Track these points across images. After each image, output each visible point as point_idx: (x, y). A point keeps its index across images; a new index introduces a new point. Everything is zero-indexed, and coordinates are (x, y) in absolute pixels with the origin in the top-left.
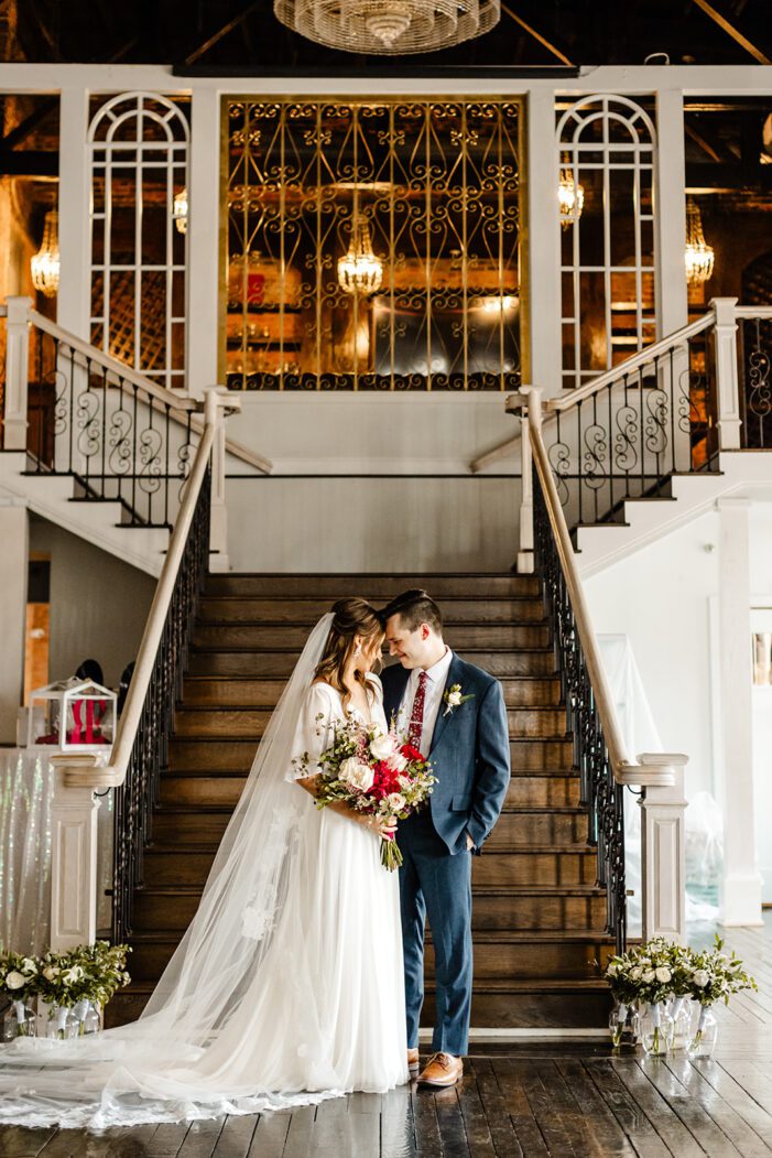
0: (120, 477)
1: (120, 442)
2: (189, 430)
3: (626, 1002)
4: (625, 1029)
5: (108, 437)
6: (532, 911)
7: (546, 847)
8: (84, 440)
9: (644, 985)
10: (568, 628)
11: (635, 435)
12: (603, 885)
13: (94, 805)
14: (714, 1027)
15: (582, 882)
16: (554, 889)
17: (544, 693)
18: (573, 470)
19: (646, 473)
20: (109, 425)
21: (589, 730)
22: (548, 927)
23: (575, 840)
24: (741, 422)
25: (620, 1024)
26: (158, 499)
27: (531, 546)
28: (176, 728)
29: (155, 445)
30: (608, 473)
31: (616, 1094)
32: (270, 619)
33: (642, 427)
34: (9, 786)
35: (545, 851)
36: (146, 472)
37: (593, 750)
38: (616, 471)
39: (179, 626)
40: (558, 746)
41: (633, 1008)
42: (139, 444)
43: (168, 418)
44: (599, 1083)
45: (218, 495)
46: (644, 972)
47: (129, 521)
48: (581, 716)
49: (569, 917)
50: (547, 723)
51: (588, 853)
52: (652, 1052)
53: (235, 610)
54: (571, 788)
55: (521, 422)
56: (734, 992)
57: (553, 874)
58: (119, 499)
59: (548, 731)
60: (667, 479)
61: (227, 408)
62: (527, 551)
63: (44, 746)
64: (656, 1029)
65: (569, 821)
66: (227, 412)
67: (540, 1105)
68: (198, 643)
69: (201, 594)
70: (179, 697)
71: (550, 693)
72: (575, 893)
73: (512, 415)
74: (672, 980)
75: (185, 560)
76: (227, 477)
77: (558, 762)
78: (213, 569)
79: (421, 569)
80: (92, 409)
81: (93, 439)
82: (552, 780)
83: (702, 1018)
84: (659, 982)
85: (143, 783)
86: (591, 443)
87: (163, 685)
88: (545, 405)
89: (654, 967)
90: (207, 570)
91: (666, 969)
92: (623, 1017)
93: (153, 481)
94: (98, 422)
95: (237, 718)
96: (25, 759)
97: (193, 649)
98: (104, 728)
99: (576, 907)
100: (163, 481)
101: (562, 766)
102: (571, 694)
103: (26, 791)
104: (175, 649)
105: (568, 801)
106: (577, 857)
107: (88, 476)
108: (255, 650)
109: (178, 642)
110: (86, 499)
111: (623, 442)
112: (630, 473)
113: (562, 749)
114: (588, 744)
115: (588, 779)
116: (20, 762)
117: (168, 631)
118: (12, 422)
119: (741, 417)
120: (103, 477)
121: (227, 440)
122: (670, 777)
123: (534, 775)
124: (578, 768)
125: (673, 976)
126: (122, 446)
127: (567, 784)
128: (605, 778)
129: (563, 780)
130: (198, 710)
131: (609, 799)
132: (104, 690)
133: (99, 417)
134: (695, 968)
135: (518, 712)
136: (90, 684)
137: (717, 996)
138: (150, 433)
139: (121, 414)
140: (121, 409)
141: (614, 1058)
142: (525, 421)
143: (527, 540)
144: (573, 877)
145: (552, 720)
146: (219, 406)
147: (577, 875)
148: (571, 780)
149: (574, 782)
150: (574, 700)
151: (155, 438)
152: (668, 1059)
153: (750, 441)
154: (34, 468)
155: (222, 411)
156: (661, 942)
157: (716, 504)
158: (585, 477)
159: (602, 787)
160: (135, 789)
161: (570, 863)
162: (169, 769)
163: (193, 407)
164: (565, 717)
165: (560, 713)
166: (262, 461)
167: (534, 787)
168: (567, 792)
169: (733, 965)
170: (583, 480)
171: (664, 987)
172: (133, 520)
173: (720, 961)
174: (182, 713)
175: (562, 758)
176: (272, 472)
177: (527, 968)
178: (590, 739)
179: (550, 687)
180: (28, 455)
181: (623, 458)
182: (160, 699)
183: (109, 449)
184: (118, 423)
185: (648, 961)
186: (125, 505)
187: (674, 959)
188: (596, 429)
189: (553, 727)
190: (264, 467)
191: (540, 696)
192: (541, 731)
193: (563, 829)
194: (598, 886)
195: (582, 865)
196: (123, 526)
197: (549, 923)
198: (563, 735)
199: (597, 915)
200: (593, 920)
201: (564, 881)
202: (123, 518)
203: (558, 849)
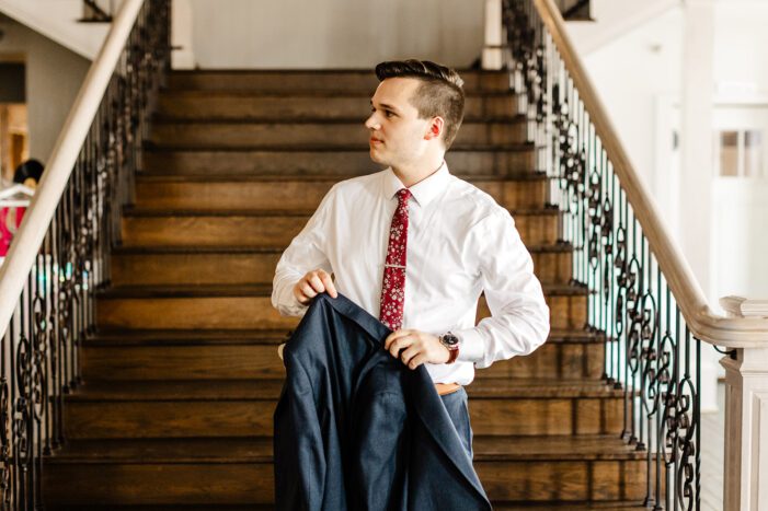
6: (551, 477)
7: (555, 390)
15: (603, 432)
16: (571, 447)
22: (571, 498)
23: (586, 374)
27: (498, 42)
28: (124, 235)
35: (556, 394)
39: (124, 121)
40: (553, 256)
47: (91, 14)
49: (597, 486)
50: (537, 228)
51: (612, 397)
54: (574, 307)
57: (567, 420)
59: (536, 239)
62: (493, 47)
65: (579, 352)
68: (157, 140)
69: (161, 89)
71: (534, 195)
72: (605, 457)
77: (552, 274)
78: (176, 65)
90: (169, 65)
95: (192, 224)
97: (150, 147)
99: (606, 473)
101: (558, 279)
105: (571, 323)
106: (596, 402)
108: (215, 148)
113: (557, 260)
127: (570, 303)
129: (565, 299)
143: (494, 33)
144: (592, 425)
145: (541, 225)
147: (597, 422)
148: (574, 299)
149: (579, 301)
161: (590, 410)
162: (113, 285)
165: (549, 218)
168: (569, 311)
172: (95, 15)
174: (130, 219)
175: (557, 271)
179: (534, 189)
186: (86, 0)
189: (541, 233)
193: (573, 360)
194: (630, 443)
195: (602, 412)
196: (85, 20)
197: (574, 493)
198: (553, 243)
199: (632, 484)
200: (627, 491)
201: (582, 430)
202: (85, 11)
203: (574, 391)
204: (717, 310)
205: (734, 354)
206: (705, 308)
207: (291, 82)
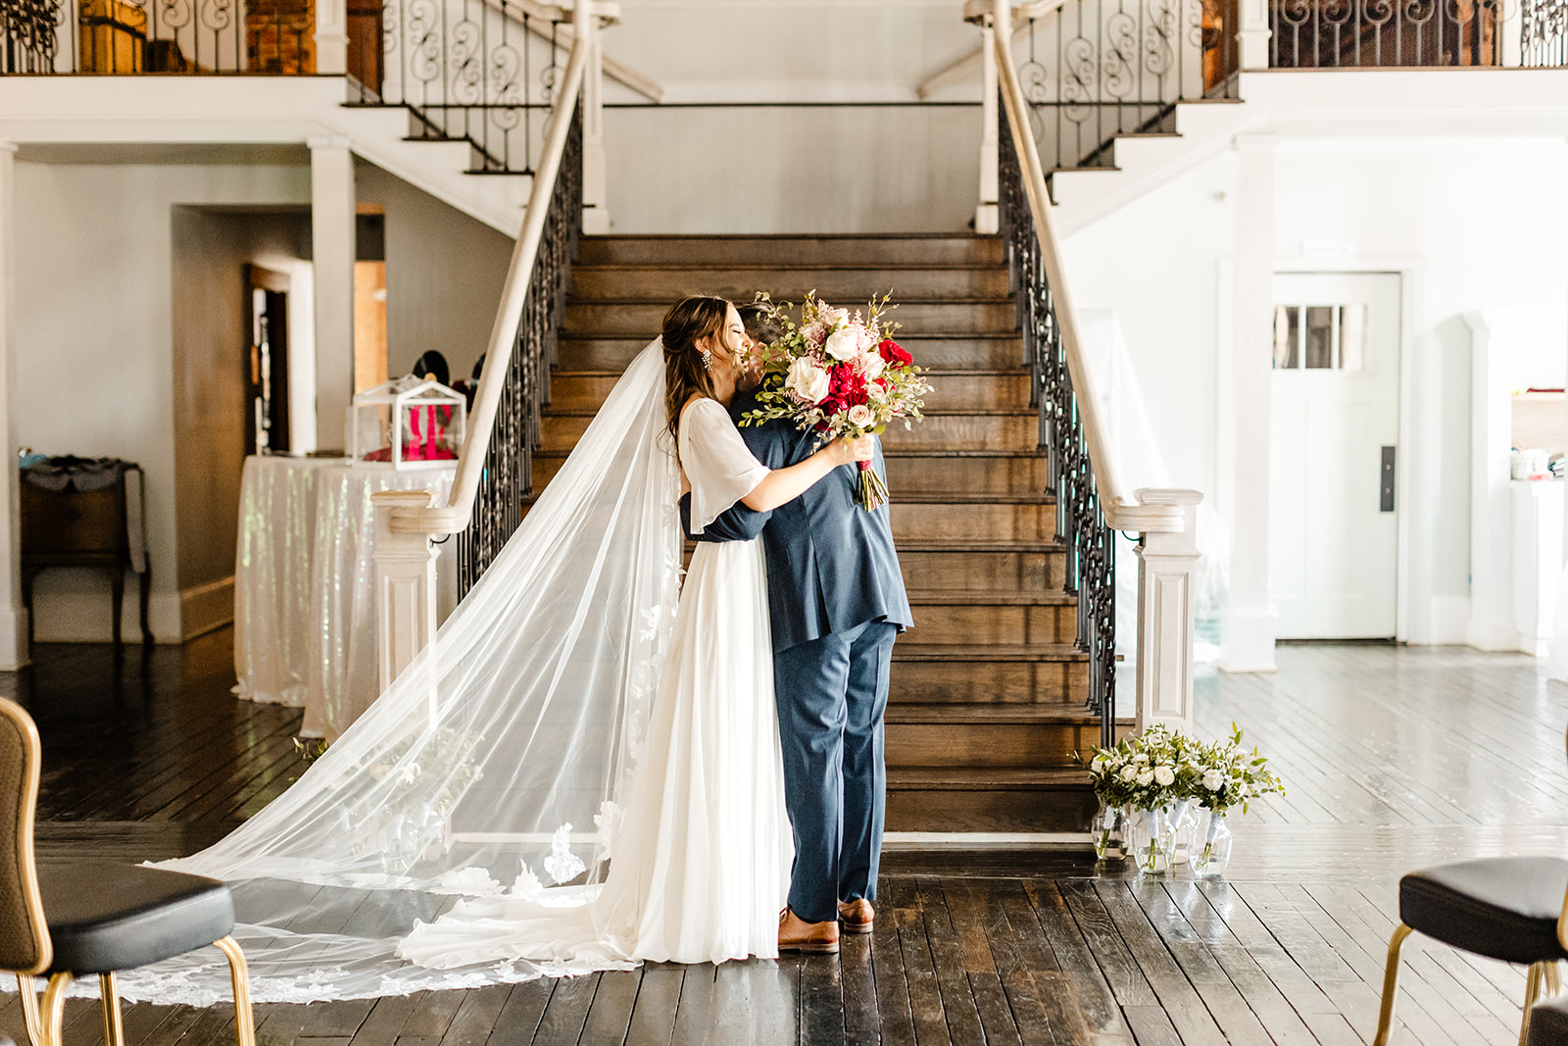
0: (467, 107)
1: (466, 63)
2: (554, 43)
3: (1115, 807)
4: (1112, 836)
5: (451, 57)
6: (994, 680)
7: (1011, 597)
8: (420, 60)
9: (1139, 789)
10: (1042, 313)
11: (1130, 50)
12: (1085, 648)
13: (430, 557)
14: (1228, 839)
15: (1058, 641)
16: (1021, 652)
17: (1009, 392)
18: (1051, 96)
19: (1145, 98)
20: (451, 41)
21: (1070, 448)
22: (1014, 700)
23: (1048, 585)
24: (1270, 33)
25: (1107, 833)
26: (517, 137)
27: (994, 196)
28: (542, 438)
29: (510, 68)
30: (1094, 99)
31: (1104, 937)
32: (662, 294)
33: (1141, 41)
34: (332, 513)
35: (1011, 602)
36: (500, 102)
37: (1074, 474)
38: (1105, 98)
39: (542, 308)
40: (1027, 462)
41: (1124, 814)
42: (490, 66)
43: (526, 28)
44: (1080, 918)
45: (594, 131)
46: (1139, 772)
47: (480, 167)
48: (1059, 428)
49: (1040, 689)
50: (1015, 432)
51: (1066, 605)
52: (1147, 869)
53: (616, 282)
54: (1044, 517)
55: (982, 35)
56: (1256, 796)
57: (1020, 630)
58: (467, 138)
59: (1014, 444)
60: (1172, 108)
61: (603, 18)
62: (989, 203)
63: (375, 463)
64: (1153, 841)
65: (1041, 561)
66: (603, 23)
67: (1007, 957)
68: (569, 325)
69: (573, 263)
70: (546, 398)
71: (1018, 393)
72: (1048, 659)
73: (971, 25)
74: (1176, 782)
75: (551, 221)
76: (605, 106)
77: (1027, 483)
78: (589, 229)
79: (854, 229)
80: (429, 20)
81: (431, 60)
82: (1020, 507)
83: (1213, 829)
84: (1158, 785)
85: (498, 518)
86: (1075, 61)
87: (523, 386)
88: (1014, 11)
89: (1153, 764)
90: (580, 231)
91: (1167, 768)
92: (1109, 822)
93: (511, 113)
94: (436, 35)
96: (350, 481)
97: (563, 335)
98: (449, 437)
99: (1050, 675)
100: (522, 111)
101: (1033, 489)
102: (1045, 397)
103: (354, 520)
104: (538, 338)
105: (1040, 535)
106: (1051, 609)
107: (425, 106)
109: (542, 328)
110: (425, 138)
111: (1116, 60)
112: (1125, 99)
113: (1032, 465)
114: (1068, 465)
115: (1067, 510)
116: (345, 482)
117: (528, 316)
118: (326, 37)
119: (1271, 27)
120: (445, 107)
121: (604, 58)
122: (1177, 521)
123: (996, 502)
124: (1053, 492)
125: (1177, 777)
126: (469, 68)
127: (1039, 513)
128: (1090, 514)
129: (1034, 508)
130: (569, 416)
131: (1095, 542)
132: (448, 391)
133: (438, 30)
134: (1205, 767)
135: (977, 418)
136: (431, 382)
137: (1233, 803)
138: (505, 51)
139: (466, 27)
140: (466, 20)
141: (1098, 878)
142: (988, 32)
143: (990, 188)
144: (1046, 636)
145: (1020, 428)
146: (593, 16)
147: (1052, 632)
148: (1043, 506)
149: (1047, 511)
150: (1049, 406)
151: (511, 58)
152: (1167, 880)
153: (1281, 58)
154: (357, 98)
155: (598, 22)
156: (1161, 729)
157: (1234, 141)
158: (1065, 104)
159: (1086, 524)
160: (485, 527)
161: (1044, 618)
163: (559, 17)
164: (1037, 424)
165: (1030, 419)
166: (650, 85)
167: (997, 517)
168: (1038, 523)
169: (1255, 763)
170: (1062, 108)
171: (1164, 791)
172: (487, 165)
173: (1238, 758)
174: (550, 419)
175: (1032, 478)
176: (664, 100)
177: (987, 754)
178: (1071, 459)
179: (1018, 385)
180: (349, 82)
181: (1114, 81)
182: (519, 406)
183: (452, 72)
184: (463, 38)
185: (1145, 757)
186: (475, 145)
187: (1177, 753)
188: (1081, 44)
189: (1021, 437)
190: (652, 93)
191: (1005, 396)
192: (1005, 442)
193: (1034, 572)
194: (1079, 649)
195: (1057, 620)
196: (472, 172)
197: (1016, 696)
198: (1034, 449)
199: (1076, 686)
200: (1071, 693)
201: (1035, 640)
202: (473, 162)
203: (1027, 599)
204: (1130, 500)
205: (1141, 540)
206: (1119, 499)
207: (732, 251)
